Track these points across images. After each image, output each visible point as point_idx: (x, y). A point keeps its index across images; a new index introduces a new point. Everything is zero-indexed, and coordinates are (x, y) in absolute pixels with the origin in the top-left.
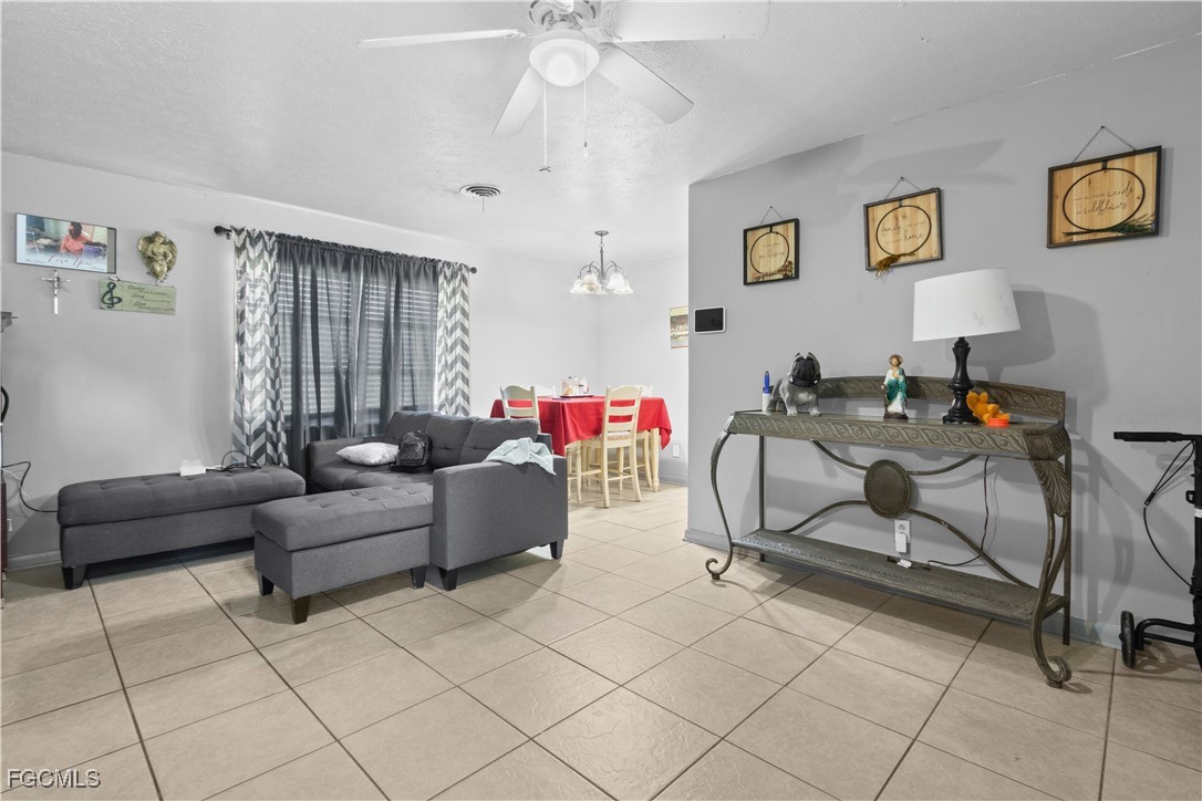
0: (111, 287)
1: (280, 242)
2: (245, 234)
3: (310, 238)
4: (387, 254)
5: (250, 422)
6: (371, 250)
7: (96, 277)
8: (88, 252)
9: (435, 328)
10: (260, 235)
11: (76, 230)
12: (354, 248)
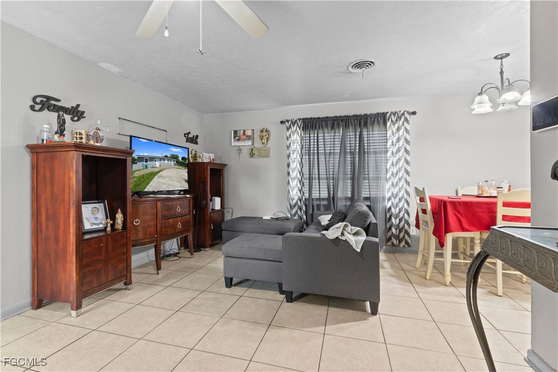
0: (252, 150)
1: (304, 122)
2: (290, 122)
3: (316, 117)
4: (354, 116)
5: (292, 200)
6: (345, 116)
7: (249, 147)
8: (247, 139)
9: (386, 152)
10: (296, 121)
11: (244, 134)
12: (336, 117)
